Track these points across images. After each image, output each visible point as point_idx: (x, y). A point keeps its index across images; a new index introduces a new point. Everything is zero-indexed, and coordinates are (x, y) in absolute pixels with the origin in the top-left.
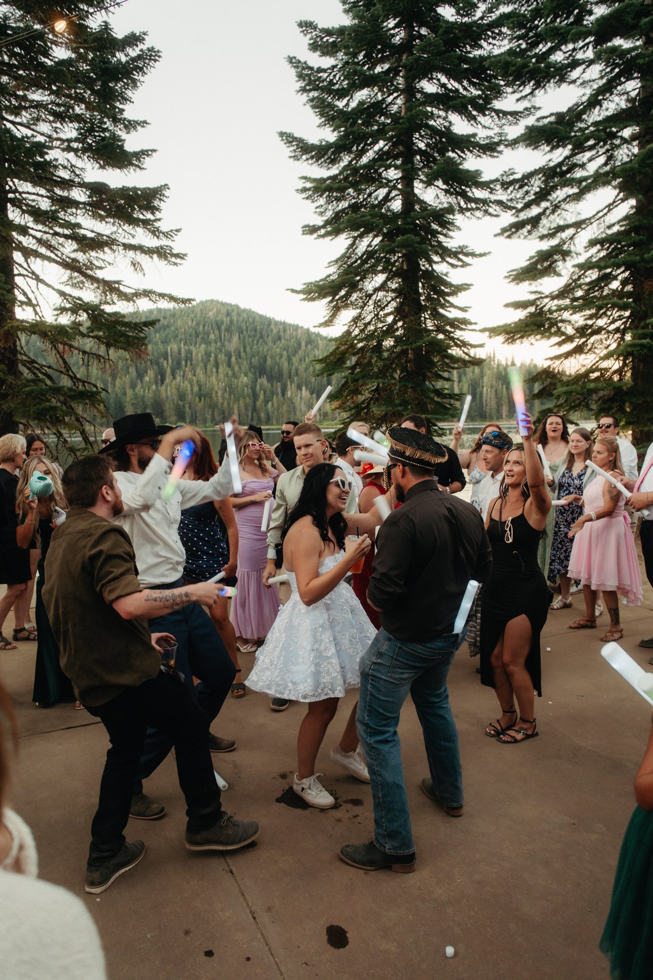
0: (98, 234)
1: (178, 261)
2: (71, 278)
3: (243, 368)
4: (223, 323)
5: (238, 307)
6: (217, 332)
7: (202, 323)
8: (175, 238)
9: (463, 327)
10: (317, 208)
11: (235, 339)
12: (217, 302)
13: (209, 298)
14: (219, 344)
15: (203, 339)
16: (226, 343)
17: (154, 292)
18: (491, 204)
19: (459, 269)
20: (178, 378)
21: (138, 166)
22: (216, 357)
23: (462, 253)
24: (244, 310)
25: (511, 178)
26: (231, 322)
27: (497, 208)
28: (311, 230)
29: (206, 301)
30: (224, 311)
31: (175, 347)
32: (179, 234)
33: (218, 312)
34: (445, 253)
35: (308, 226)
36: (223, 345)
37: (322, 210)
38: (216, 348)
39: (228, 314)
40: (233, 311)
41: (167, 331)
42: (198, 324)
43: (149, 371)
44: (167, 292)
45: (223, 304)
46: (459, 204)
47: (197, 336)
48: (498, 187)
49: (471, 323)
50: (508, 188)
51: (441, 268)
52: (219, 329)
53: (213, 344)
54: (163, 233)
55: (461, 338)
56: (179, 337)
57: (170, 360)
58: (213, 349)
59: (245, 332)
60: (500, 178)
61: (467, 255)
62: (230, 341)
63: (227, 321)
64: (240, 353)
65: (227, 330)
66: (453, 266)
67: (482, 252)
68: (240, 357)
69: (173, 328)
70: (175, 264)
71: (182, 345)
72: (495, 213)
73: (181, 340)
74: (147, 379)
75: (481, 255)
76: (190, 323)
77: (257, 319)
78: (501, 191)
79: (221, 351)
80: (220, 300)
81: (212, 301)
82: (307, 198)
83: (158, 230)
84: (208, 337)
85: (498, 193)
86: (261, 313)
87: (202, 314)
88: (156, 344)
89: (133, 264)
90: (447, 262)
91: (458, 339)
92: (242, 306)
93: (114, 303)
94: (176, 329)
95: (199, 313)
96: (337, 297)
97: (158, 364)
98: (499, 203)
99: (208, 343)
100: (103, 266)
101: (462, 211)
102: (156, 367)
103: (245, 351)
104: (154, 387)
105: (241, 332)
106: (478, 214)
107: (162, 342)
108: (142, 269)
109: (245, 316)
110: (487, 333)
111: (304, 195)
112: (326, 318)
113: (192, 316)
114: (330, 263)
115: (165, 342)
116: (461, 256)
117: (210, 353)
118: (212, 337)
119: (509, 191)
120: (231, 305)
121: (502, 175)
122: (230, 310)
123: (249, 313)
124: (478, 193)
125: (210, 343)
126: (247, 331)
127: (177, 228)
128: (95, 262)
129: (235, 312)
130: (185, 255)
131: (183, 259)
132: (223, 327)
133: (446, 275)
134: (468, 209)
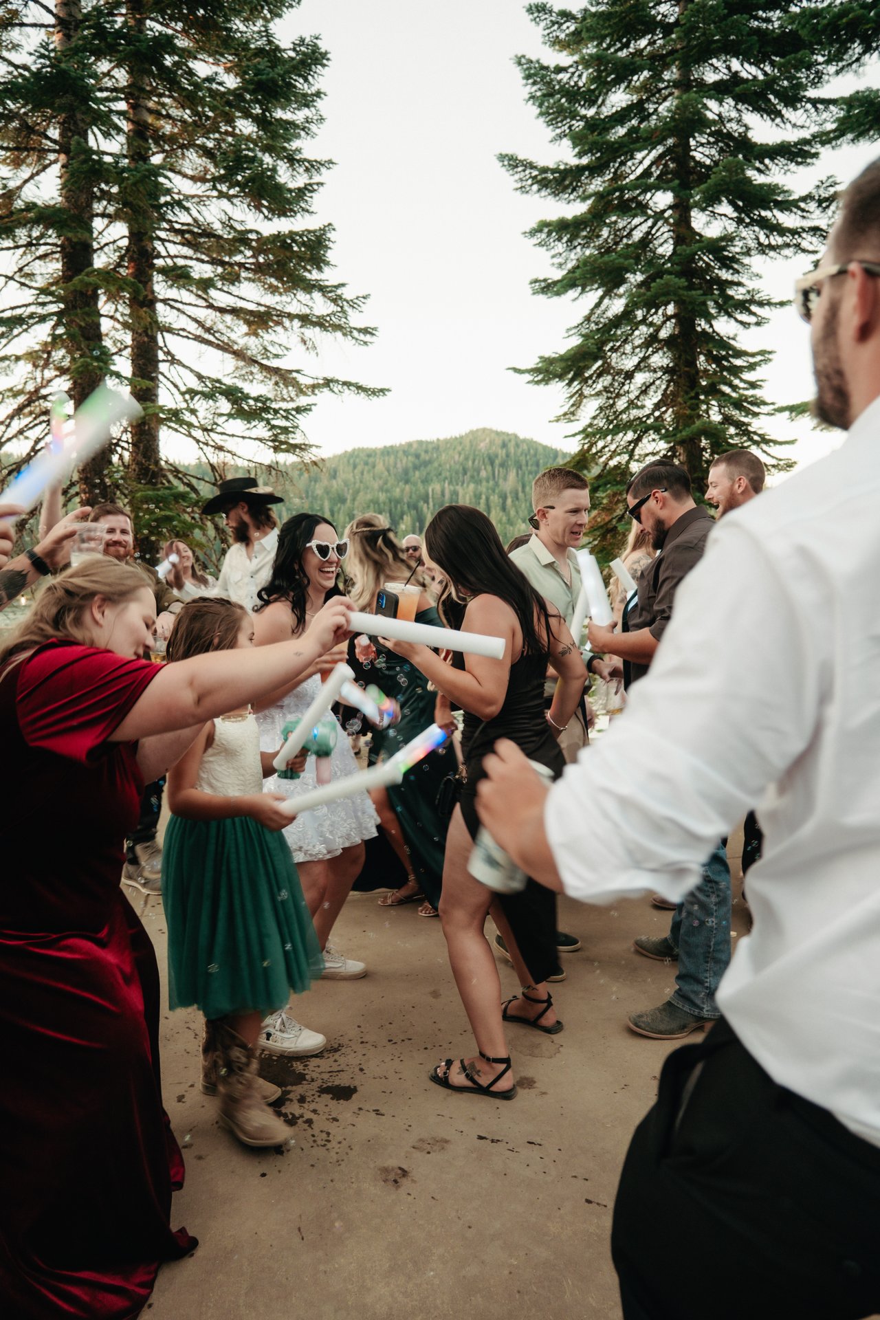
0: (268, 307)
1: (368, 338)
2: (237, 368)
3: (521, 513)
4: (497, 456)
5: (516, 436)
6: (489, 468)
7: (471, 457)
8: (363, 307)
9: (756, 409)
10: (553, 257)
11: (512, 475)
12: (491, 431)
13: (481, 426)
14: (491, 483)
15: (472, 477)
16: (501, 481)
17: (337, 381)
18: (804, 235)
19: (753, 328)
21: (307, 211)
22: (487, 499)
23: (752, 301)
24: (524, 441)
25: (832, 190)
26: (508, 455)
27: (814, 240)
28: (548, 288)
29: (477, 430)
30: (499, 442)
31: (438, 487)
32: (369, 302)
33: (492, 443)
34: (730, 307)
35: (536, 281)
36: (497, 484)
37: (561, 260)
38: (488, 489)
39: (504, 445)
40: (510, 441)
41: (429, 468)
42: (466, 459)
43: (405, 517)
44: (353, 381)
45: (498, 433)
46: (757, 239)
47: (465, 472)
48: (812, 206)
49: (765, 403)
50: (828, 207)
51: (723, 326)
52: (492, 463)
53: (484, 483)
54: (348, 302)
55: (760, 432)
56: (443, 475)
57: (431, 504)
58: (484, 490)
59: (524, 468)
60: (814, 192)
61: (761, 304)
62: (505, 479)
63: (502, 453)
64: (517, 494)
65: (502, 465)
66: (745, 325)
67: (785, 300)
68: (517, 499)
69: (436, 464)
70: (365, 343)
71: (446, 485)
72: (811, 248)
73: (446, 478)
75: (782, 304)
76: (457, 457)
77: (540, 450)
78: (818, 212)
79: (494, 491)
80: (494, 429)
81: (484, 430)
82: (540, 244)
83: (341, 298)
84: (478, 474)
85: (813, 216)
86: (544, 443)
87: (471, 446)
88: (415, 484)
89: (304, 342)
90: (736, 320)
91: (755, 433)
92: (522, 436)
93: (292, 400)
94: (440, 465)
95: (468, 444)
97: (415, 507)
98: (815, 230)
99: (478, 482)
100: (281, 353)
101: (763, 249)
102: (413, 512)
103: (523, 491)
105: (519, 467)
106: (788, 252)
107: (423, 482)
108: (315, 348)
109: (525, 447)
110: (787, 414)
111: (535, 240)
112: (565, 409)
113: (459, 448)
114: (568, 330)
115: (426, 481)
116: (754, 308)
117: (481, 494)
118: (483, 474)
119: (830, 212)
120: (508, 435)
121: (818, 187)
122: (507, 441)
123: (531, 444)
124: (788, 220)
125: (481, 481)
126: (527, 465)
127: (364, 294)
128: (270, 348)
129: (513, 443)
130: (375, 329)
131: (373, 334)
132: (497, 462)
133: (734, 339)
134: (772, 247)
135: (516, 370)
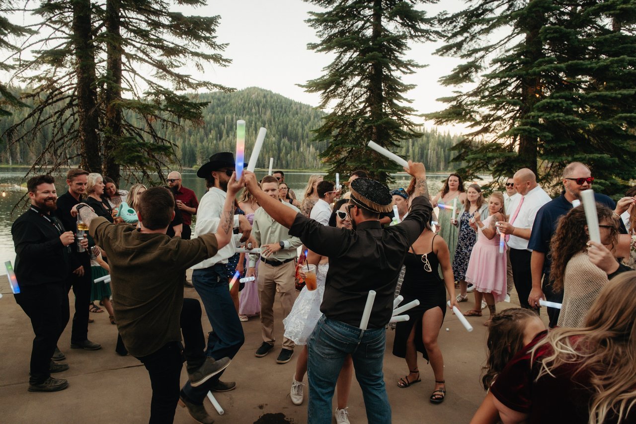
0: (176, 45)
1: (226, 64)
2: (158, 73)
3: (273, 132)
4: (261, 102)
5: (271, 92)
6: (257, 108)
7: (248, 102)
8: (225, 49)
9: (409, 112)
10: (317, 32)
11: (268, 113)
12: (258, 88)
13: (252, 86)
14: (258, 115)
15: (248, 112)
16: (263, 115)
17: (210, 84)
18: (431, 33)
19: (408, 75)
20: (231, 137)
21: (203, 4)
22: (256, 123)
23: (410, 64)
24: (275, 95)
25: (445, 17)
26: (266, 102)
27: (435, 36)
28: (313, 46)
29: (251, 88)
30: (262, 94)
31: (230, 117)
32: (228, 46)
33: (258, 95)
34: (399, 64)
35: (311, 44)
36: (260, 116)
37: (321, 34)
38: (256, 119)
39: (265, 97)
40: (268, 94)
41: (225, 106)
42: (245, 102)
43: (212, 131)
44: (219, 84)
45: (262, 90)
46: (410, 32)
47: (244, 109)
48: (436, 22)
49: (414, 111)
50: (442, 23)
51: (396, 74)
52: (258, 106)
53: (254, 116)
54: (218, 46)
55: (408, 120)
56: (233, 110)
57: (226, 125)
58: (254, 119)
59: (275, 109)
60: (437, 16)
61: (413, 66)
62: (265, 114)
63: (263, 101)
64: (271, 122)
65: (264, 107)
66: (404, 72)
67: (424, 65)
68: (271, 124)
69: (229, 104)
70: (225, 66)
71: (234, 115)
72: (434, 39)
73: (233, 112)
74: (211, 136)
75: (422, 66)
76: (240, 101)
77: (283, 99)
78: (438, 25)
79: (259, 120)
80: (260, 87)
81: (254, 88)
82: (311, 26)
83: (214, 44)
84: (251, 111)
85: (436, 26)
86: (285, 97)
87: (248, 96)
88: (218, 114)
89: (198, 65)
90: (401, 70)
91: (406, 120)
92: (274, 92)
93: (185, 89)
94: (231, 105)
95: (246, 95)
96: (328, 90)
97: (218, 127)
98: (437, 33)
99: (251, 115)
100: (179, 65)
101: (412, 37)
102: (216, 129)
103: (274, 121)
104: (215, 142)
105: (272, 108)
106: (423, 39)
107: (221, 113)
108: (203, 69)
109: (275, 98)
110: (424, 118)
111: (309, 24)
112: (321, 104)
113: (242, 97)
114: (324, 68)
115: (223, 113)
116: (409, 67)
117: (252, 121)
118: (254, 111)
119: (443, 25)
120: (267, 91)
121: (439, 15)
122: (266, 94)
123: (278, 96)
124: (423, 26)
125: (252, 115)
126: (276, 108)
127: (227, 43)
128: (174, 63)
129: (269, 96)
130: (231, 60)
131: (230, 62)
132: (261, 105)
133: (399, 78)
134: (416, 36)
135: (299, 85)
